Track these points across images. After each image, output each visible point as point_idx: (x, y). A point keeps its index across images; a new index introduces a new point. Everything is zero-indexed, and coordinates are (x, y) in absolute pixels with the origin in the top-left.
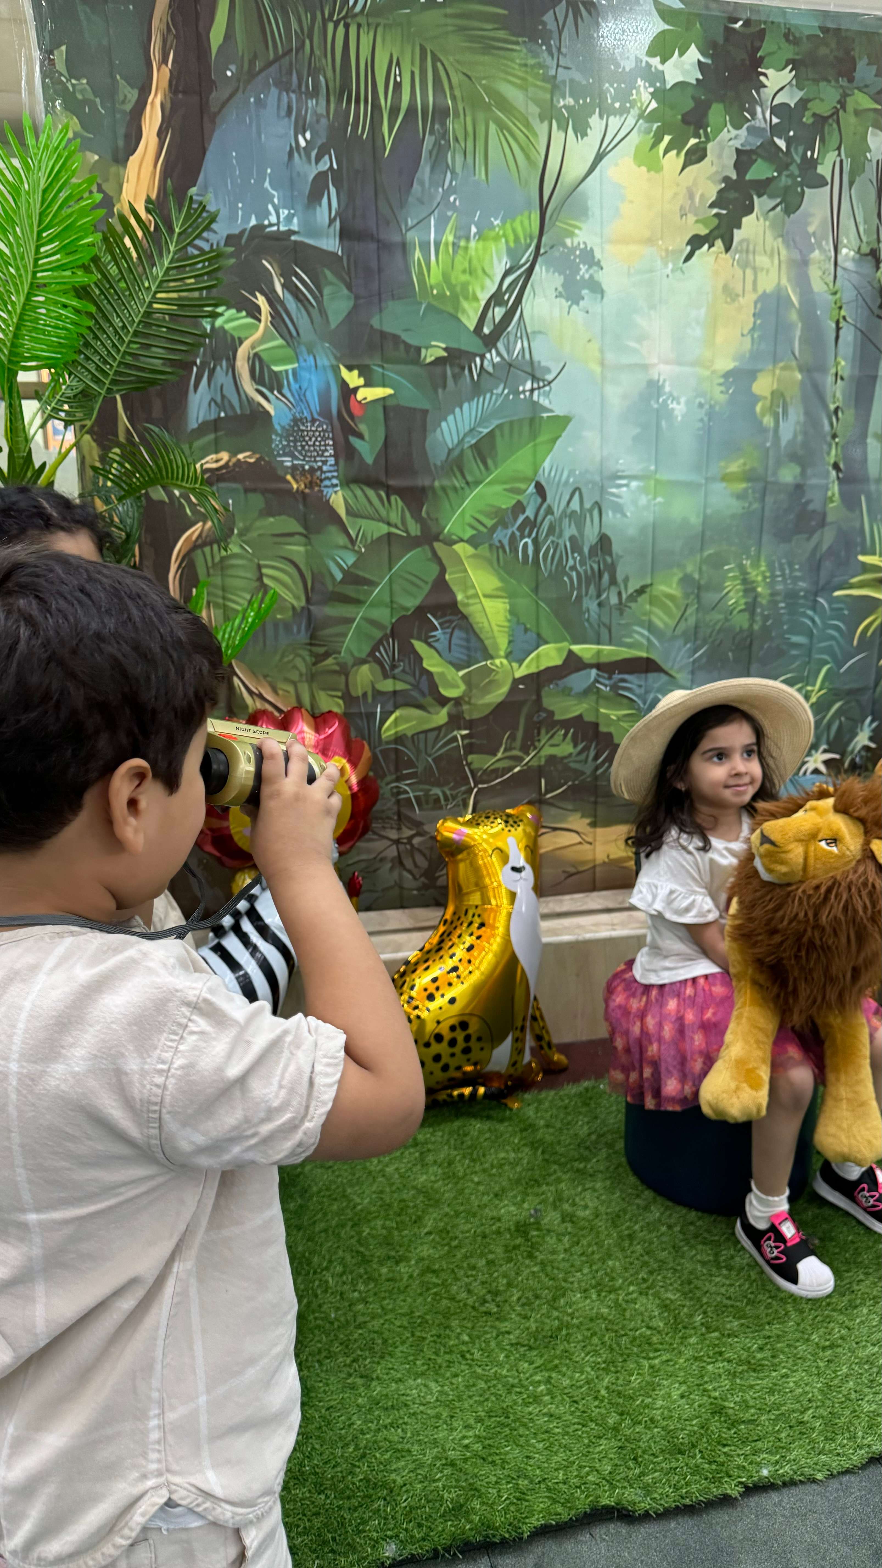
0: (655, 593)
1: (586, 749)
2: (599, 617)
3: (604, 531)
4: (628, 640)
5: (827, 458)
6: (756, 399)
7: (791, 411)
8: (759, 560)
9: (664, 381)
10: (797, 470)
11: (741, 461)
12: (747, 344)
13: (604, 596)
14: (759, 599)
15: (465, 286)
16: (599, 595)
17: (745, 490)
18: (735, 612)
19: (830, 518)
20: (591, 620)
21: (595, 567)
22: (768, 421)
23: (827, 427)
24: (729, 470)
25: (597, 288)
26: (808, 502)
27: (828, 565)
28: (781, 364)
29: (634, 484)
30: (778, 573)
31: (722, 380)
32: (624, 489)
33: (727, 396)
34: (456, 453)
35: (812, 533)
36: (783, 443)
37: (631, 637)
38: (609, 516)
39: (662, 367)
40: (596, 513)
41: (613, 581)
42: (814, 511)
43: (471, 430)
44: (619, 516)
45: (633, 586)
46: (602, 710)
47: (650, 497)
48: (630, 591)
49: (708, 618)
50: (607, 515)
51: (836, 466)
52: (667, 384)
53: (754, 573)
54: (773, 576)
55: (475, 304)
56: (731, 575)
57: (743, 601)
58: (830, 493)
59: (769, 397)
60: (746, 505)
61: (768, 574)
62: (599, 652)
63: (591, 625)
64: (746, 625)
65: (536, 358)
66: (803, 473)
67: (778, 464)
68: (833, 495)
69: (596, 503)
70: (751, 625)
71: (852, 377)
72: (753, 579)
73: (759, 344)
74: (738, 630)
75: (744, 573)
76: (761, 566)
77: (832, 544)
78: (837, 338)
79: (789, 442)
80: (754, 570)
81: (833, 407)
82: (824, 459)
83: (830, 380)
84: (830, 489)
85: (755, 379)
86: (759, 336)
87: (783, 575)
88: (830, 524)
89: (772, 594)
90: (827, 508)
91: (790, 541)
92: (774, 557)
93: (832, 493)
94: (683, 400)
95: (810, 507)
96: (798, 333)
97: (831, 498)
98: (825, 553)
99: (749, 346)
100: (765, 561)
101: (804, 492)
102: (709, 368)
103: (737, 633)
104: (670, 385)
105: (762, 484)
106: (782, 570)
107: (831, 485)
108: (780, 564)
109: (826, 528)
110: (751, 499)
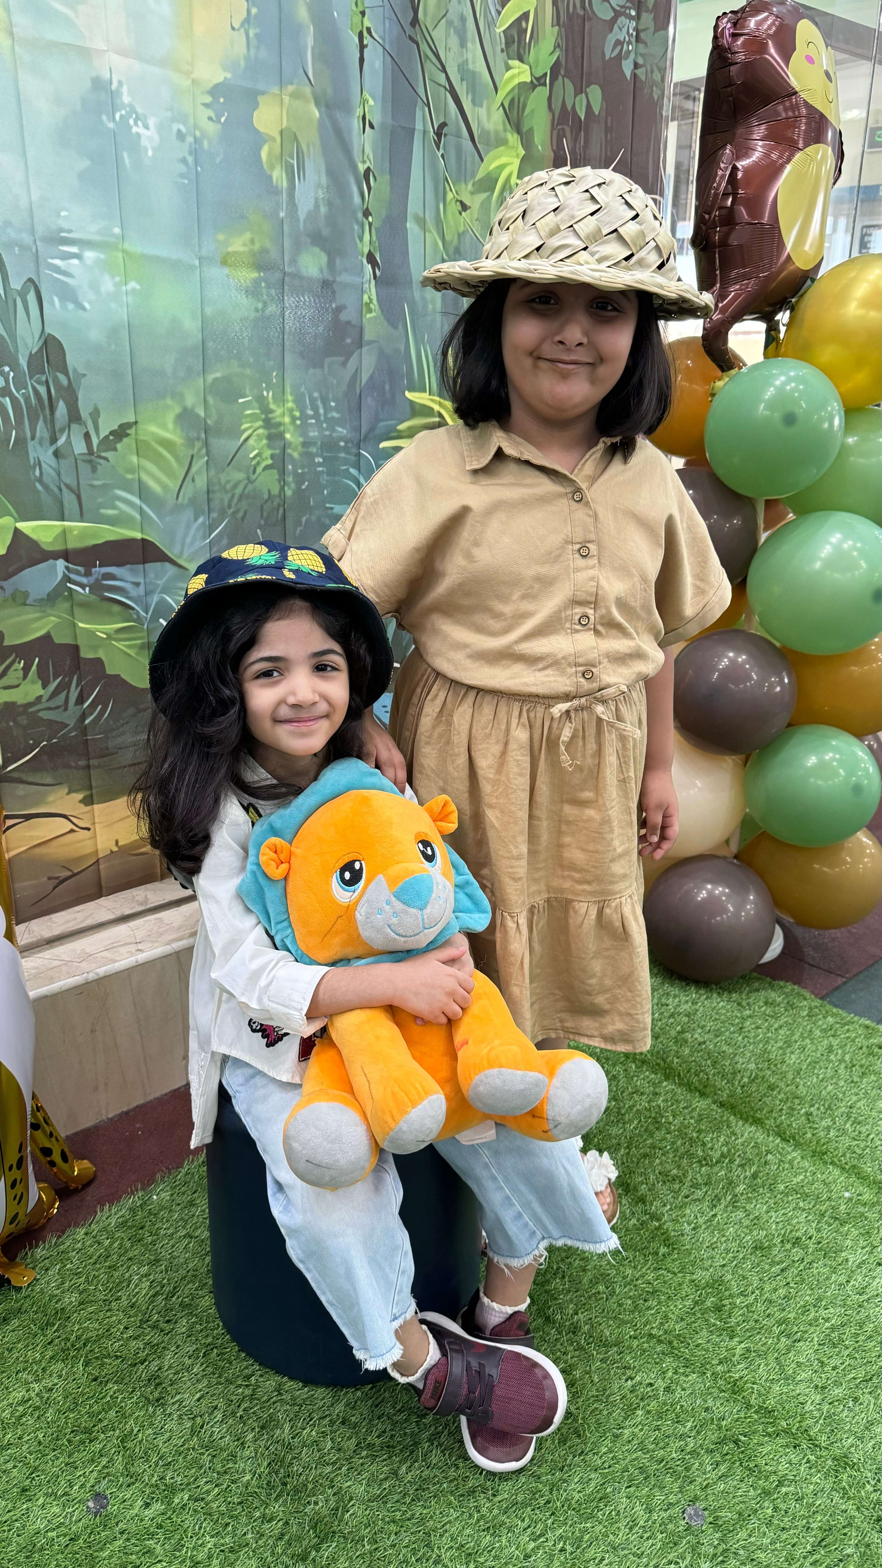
0: (141, 437)
1: (64, 687)
2: (59, 474)
3: (48, 330)
4: (110, 512)
5: (360, 245)
6: (259, 139)
7: (309, 165)
8: (284, 391)
9: (120, 83)
10: (324, 258)
11: (248, 236)
12: (239, 46)
13: (62, 441)
14: (289, 451)
16: (54, 440)
17: (257, 282)
18: (259, 470)
19: (368, 335)
20: (45, 479)
21: (42, 390)
22: (278, 176)
23: (357, 199)
24: (230, 249)
26: (340, 309)
27: (369, 402)
28: (291, 88)
29: (90, 255)
30: (310, 412)
31: (208, 99)
32: (75, 261)
33: (219, 126)
35: (348, 355)
36: (302, 215)
37: (114, 507)
38: (54, 305)
39: (115, 59)
40: (31, 297)
41: (74, 416)
42: (348, 323)
44: (71, 306)
45: (107, 425)
46: (81, 625)
47: (117, 279)
48: (103, 433)
49: (223, 478)
50: (52, 303)
51: (371, 259)
52: (125, 89)
53: (279, 411)
54: (304, 417)
56: (248, 412)
57: (268, 453)
58: (366, 298)
59: (278, 139)
60: (260, 306)
61: (297, 414)
62: (64, 532)
63: (46, 487)
64: (275, 489)
66: (331, 264)
67: (298, 247)
68: (371, 300)
69: (30, 280)
70: (282, 489)
71: (383, 125)
72: (278, 420)
73: (258, 48)
74: (266, 496)
75: (267, 411)
76: (288, 401)
77: (374, 372)
78: (362, 60)
79: (309, 214)
80: (278, 406)
81: (362, 168)
82: (356, 245)
83: (356, 124)
84: (366, 292)
85: (256, 105)
86: (256, 35)
87: (316, 416)
88: (370, 343)
89: (305, 444)
90: (364, 320)
91: (322, 366)
92: (303, 390)
93: (369, 298)
94: (152, 122)
95: (344, 317)
96: (310, 42)
97: (368, 305)
98: (367, 383)
99: (244, 50)
100: (291, 394)
101: (334, 292)
102: (188, 74)
103: (266, 501)
104: (129, 93)
105: (278, 275)
106: (315, 409)
107: (366, 286)
108: (313, 400)
109: (364, 349)
110: (265, 297)
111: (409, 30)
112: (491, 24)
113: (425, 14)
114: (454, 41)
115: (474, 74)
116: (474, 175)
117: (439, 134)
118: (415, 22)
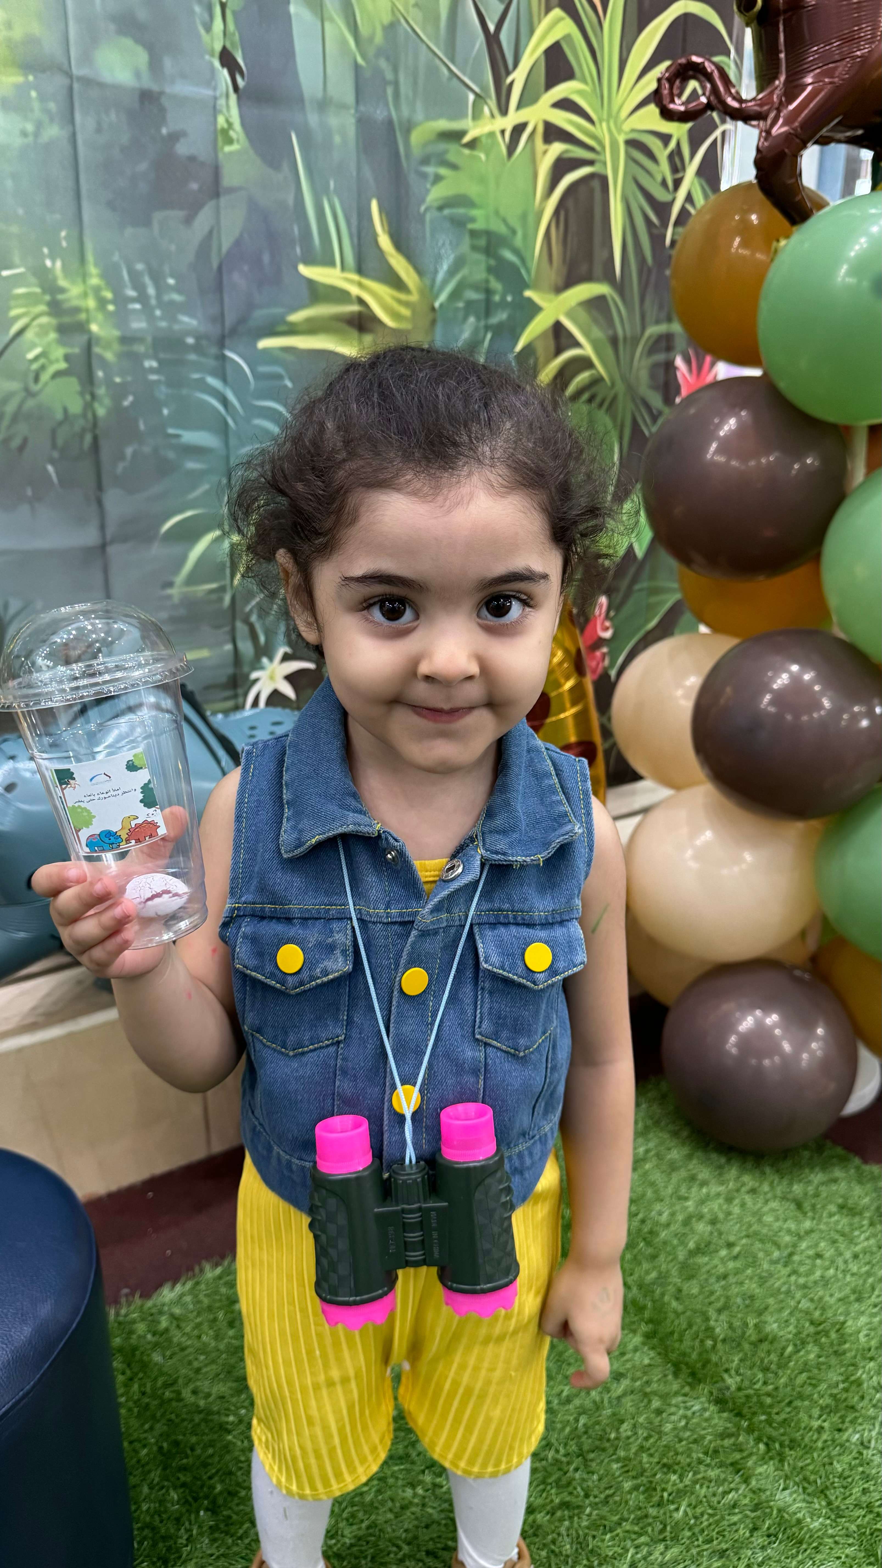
8: (82, 260)
10: (140, 56)
14: (97, 350)
17: (23, 92)
18: (45, 377)
19: (231, 177)
26: (175, 137)
27: (238, 279)
30: (132, 293)
35: (193, 207)
42: (192, 159)
51: (227, 58)
53: (76, 290)
54: (121, 300)
56: (21, 291)
57: (59, 352)
58: (221, 121)
60: (30, 127)
61: (109, 295)
64: (76, 406)
66: (155, 66)
67: (93, 36)
68: (230, 124)
70: (88, 407)
72: (75, 303)
74: (59, 416)
75: (51, 289)
76: (91, 276)
77: (241, 235)
80: (73, 282)
82: (199, 36)
84: (221, 112)
87: (142, 298)
88: (231, 190)
89: (124, 340)
90: (220, 155)
91: (147, 223)
92: (116, 258)
93: (227, 121)
95: (182, 149)
97: (225, 132)
98: (229, 253)
100: (96, 265)
101: (162, 110)
103: (60, 424)
105: (60, 81)
106: (140, 287)
107: (222, 102)
108: (132, 273)
109: (223, 200)
110: (37, 113)
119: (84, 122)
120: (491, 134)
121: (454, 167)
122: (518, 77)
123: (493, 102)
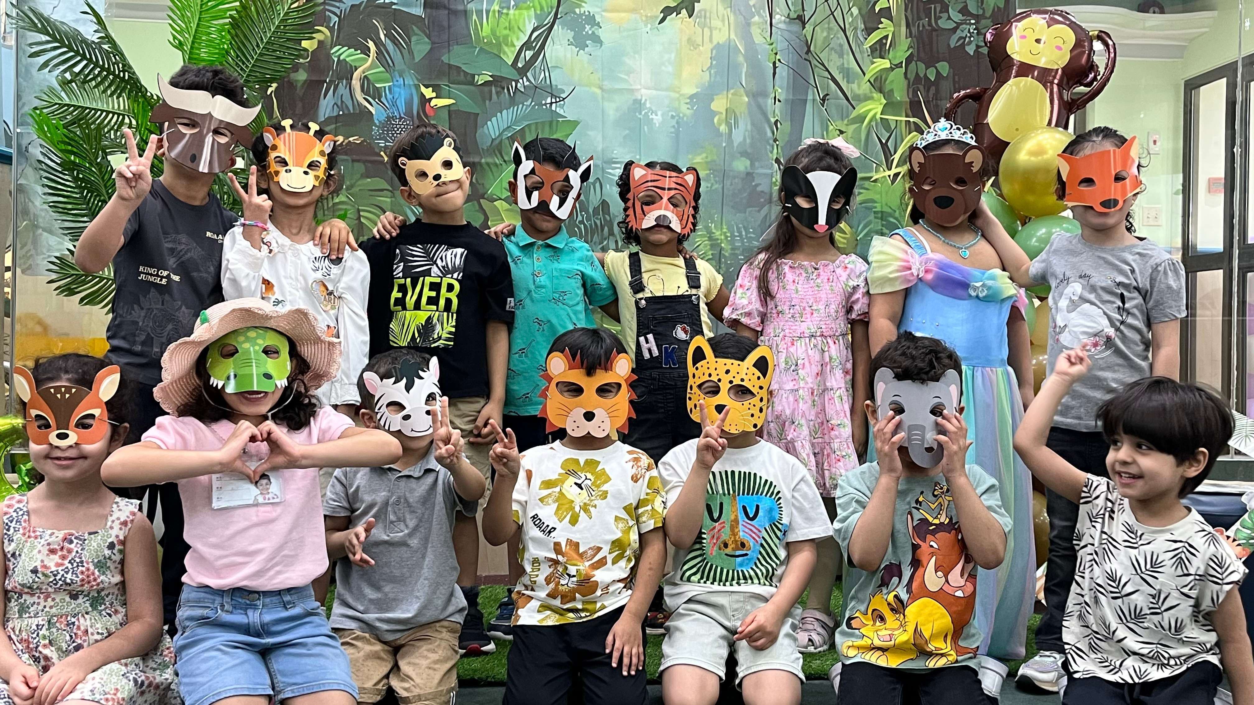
3: (603, 197)
5: (771, 155)
6: (714, 113)
7: (741, 122)
8: (721, 224)
9: (646, 100)
10: (748, 163)
11: (704, 155)
12: (706, 77)
13: (605, 243)
14: (722, 253)
15: (506, 37)
16: (601, 242)
17: (708, 175)
21: (598, 221)
22: (723, 128)
23: (769, 134)
24: (695, 161)
25: (597, 40)
26: (757, 185)
28: (732, 91)
30: (736, 234)
31: (688, 101)
33: (692, 111)
34: (497, 142)
35: (762, 207)
38: (608, 188)
39: (643, 91)
40: (598, 185)
41: (611, 233)
42: (762, 192)
43: (508, 127)
50: (605, 187)
52: (648, 102)
53: (718, 234)
54: (732, 236)
55: (513, 49)
57: (709, 253)
59: (724, 113)
60: (709, 185)
61: (729, 235)
65: (553, 83)
66: (752, 165)
67: (733, 158)
71: (786, 100)
72: (717, 238)
73: (715, 77)
75: (710, 233)
76: (724, 229)
78: (774, 74)
79: (740, 144)
80: (718, 231)
81: (773, 120)
82: (768, 155)
83: (770, 101)
85: (713, 100)
86: (715, 72)
87: (740, 235)
89: (732, 249)
91: (744, 212)
92: (733, 223)
94: (659, 113)
95: (759, 189)
96: (744, 70)
99: (708, 78)
100: (726, 225)
101: (753, 177)
102: (678, 92)
104: (650, 103)
106: (740, 233)
107: (775, 174)
108: (738, 228)
110: (713, 181)
111: (804, 56)
112: (860, 45)
113: (815, 47)
114: (834, 56)
115: (848, 69)
116: (848, 116)
117: (823, 100)
118: (809, 51)
119: (728, 183)
120: (885, 177)
121: (867, 189)
122: (897, 157)
123: (885, 167)
